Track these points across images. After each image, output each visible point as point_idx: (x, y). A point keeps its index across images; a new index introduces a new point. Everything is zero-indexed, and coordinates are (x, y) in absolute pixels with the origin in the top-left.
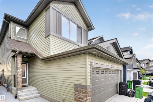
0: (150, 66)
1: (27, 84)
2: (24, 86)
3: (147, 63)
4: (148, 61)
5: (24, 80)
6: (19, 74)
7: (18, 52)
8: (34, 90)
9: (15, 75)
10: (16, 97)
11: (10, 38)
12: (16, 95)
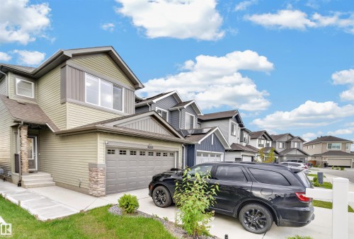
0: (292, 147)
1: (37, 169)
2: (31, 172)
3: (287, 142)
4: (290, 138)
5: (31, 163)
6: (23, 153)
7: (22, 123)
8: (45, 177)
9: (16, 155)
10: (20, 185)
11: (8, 97)
12: (20, 181)
